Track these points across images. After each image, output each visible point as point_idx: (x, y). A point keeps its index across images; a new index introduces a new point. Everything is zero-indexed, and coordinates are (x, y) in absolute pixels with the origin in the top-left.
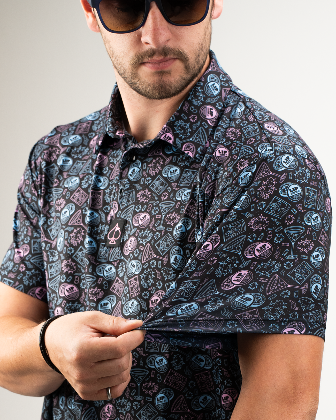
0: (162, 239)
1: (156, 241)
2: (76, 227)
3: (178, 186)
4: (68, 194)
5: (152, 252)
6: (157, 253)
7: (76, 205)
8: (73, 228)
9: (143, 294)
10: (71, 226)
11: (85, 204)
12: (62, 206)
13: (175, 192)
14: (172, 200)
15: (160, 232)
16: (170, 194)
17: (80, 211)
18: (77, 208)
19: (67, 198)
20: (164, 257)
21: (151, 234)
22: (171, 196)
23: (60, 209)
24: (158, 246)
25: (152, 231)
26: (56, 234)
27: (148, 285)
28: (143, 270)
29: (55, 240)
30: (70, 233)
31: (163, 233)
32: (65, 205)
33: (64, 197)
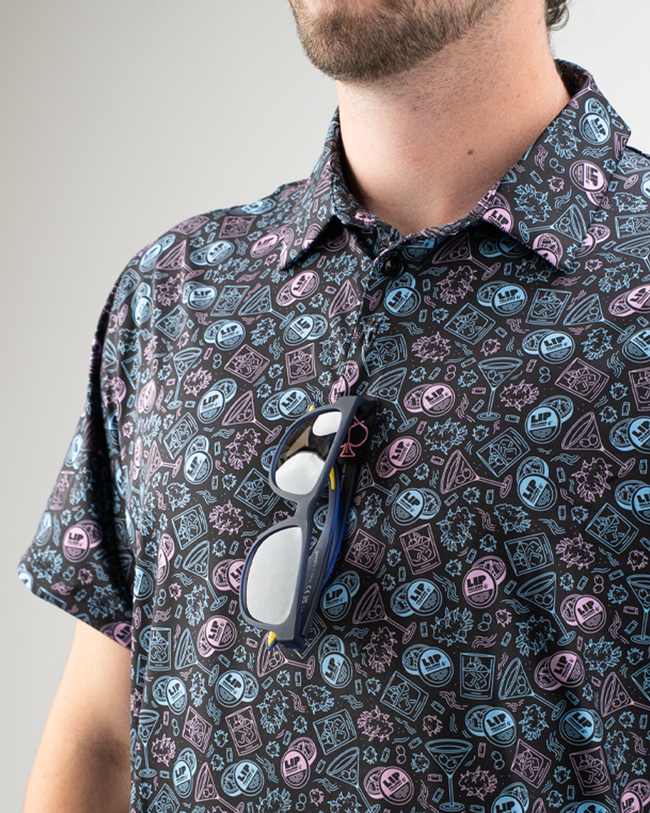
0: (496, 440)
1: (477, 446)
2: (239, 428)
3: (523, 326)
4: (218, 359)
5: (470, 469)
6: (482, 470)
7: (239, 381)
8: (232, 431)
9: (448, 565)
10: (228, 428)
11: (263, 378)
12: (203, 386)
13: (519, 338)
14: (513, 355)
15: (489, 424)
16: (504, 342)
17: (250, 393)
18: (243, 387)
19: (214, 367)
20: (501, 479)
21: (464, 430)
22: (510, 347)
23: (195, 392)
24: (486, 455)
25: (464, 422)
26: (181, 447)
27: (459, 545)
28: (444, 509)
29: (180, 460)
30: (225, 442)
31: (496, 427)
32: (212, 383)
33: (207, 365)
